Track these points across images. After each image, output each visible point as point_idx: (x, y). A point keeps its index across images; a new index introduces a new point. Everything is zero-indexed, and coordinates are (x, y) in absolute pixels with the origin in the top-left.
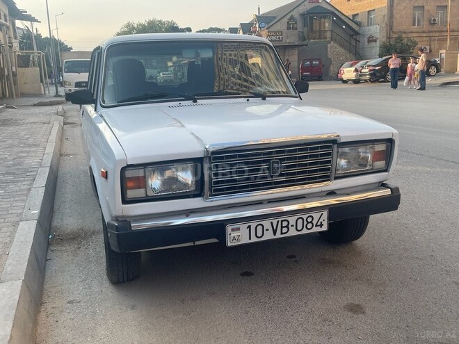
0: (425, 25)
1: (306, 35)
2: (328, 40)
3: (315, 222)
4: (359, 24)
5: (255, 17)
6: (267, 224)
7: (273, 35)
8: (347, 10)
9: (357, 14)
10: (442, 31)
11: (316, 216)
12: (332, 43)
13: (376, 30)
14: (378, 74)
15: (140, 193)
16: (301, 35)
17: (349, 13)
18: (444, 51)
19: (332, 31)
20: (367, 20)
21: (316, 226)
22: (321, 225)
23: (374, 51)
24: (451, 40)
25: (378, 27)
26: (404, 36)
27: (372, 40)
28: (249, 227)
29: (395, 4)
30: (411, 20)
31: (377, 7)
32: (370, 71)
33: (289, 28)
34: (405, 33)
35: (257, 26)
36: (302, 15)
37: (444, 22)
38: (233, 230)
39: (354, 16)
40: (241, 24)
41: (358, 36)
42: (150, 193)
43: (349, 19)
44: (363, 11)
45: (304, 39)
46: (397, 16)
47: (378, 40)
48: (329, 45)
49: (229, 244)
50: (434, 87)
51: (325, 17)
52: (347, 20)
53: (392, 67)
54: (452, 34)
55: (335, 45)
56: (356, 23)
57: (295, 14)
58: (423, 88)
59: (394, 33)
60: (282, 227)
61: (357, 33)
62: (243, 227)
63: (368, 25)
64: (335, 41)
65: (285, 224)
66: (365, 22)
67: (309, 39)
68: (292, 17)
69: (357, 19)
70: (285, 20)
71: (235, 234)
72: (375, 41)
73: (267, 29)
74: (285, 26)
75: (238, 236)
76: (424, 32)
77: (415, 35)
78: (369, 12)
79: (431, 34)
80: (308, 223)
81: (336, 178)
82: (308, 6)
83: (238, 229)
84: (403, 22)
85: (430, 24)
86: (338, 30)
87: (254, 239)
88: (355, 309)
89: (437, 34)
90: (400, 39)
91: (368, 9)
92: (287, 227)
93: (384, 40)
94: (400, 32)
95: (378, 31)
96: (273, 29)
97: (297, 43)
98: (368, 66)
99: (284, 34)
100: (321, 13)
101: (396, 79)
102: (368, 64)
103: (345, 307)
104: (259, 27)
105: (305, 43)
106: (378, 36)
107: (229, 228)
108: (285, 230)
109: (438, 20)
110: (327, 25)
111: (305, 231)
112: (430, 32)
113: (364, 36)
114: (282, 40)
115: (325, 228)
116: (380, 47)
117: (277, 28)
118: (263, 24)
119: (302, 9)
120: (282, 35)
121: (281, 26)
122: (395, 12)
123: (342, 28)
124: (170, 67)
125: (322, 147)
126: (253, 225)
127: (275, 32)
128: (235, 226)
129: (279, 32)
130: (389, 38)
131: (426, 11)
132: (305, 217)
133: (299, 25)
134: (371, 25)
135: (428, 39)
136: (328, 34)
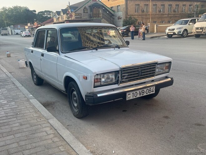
0: (140, 13)
1: (92, 15)
2: (101, 18)
3: (151, 91)
4: (114, 11)
5: (67, 6)
6: (138, 92)
7: (77, 15)
8: (109, 5)
9: (113, 7)
10: (147, 15)
11: (152, 88)
12: (103, 19)
13: (121, 14)
14: (125, 33)
15: (98, 84)
16: (90, 15)
17: (109, 6)
18: (149, 24)
19: (103, 14)
20: (117, 10)
21: (152, 92)
22: (153, 91)
23: (120, 23)
24: (152, 18)
25: (122, 13)
26: (132, 17)
27: (119, 18)
28: (133, 93)
29: (128, 3)
30: (135, 10)
31: (121, 4)
32: (122, 32)
33: (84, 12)
34: (132, 15)
35: (70, 11)
36: (90, 6)
37: (147, 12)
38: (128, 95)
39: (112, 7)
40: (62, 10)
41: (114, 16)
42: (102, 84)
43: (110, 9)
44: (115, 5)
45: (91, 17)
46: (129, 8)
47: (122, 19)
48: (102, 20)
49: (127, 100)
50: (148, 39)
51: (99, 8)
52: (109, 9)
53: (131, 30)
54: (152, 16)
55: (105, 20)
56: (113, 11)
57: (87, 6)
58: (144, 39)
59: (128, 15)
60: (142, 93)
61: (113, 15)
62: (131, 93)
63: (118, 12)
64: (105, 19)
65: (143, 91)
66: (116, 10)
67: (93, 17)
68: (85, 7)
69: (113, 9)
70: (82, 8)
71: (129, 96)
72: (121, 19)
73: (75, 12)
74: (82, 12)
75: (130, 97)
76: (140, 15)
77: (136, 16)
78: (117, 6)
79: (142, 16)
80: (150, 91)
81: (156, 75)
82: (92, 3)
83: (130, 94)
84: (132, 11)
85: (142, 12)
86: (105, 14)
87: (134, 97)
88: (166, 117)
89: (145, 16)
90: (131, 18)
91: (117, 5)
92: (144, 92)
93: (124, 18)
94: (131, 15)
95: (122, 14)
96: (77, 12)
97: (88, 19)
98: (121, 30)
99: (82, 15)
100: (98, 6)
101: (133, 35)
102: (120, 29)
103: (163, 117)
104: (71, 11)
105: (92, 19)
106: (122, 17)
107: (127, 94)
108: (143, 94)
109: (145, 10)
110: (101, 11)
111: (149, 94)
112: (142, 15)
113: (116, 16)
114: (81, 18)
115: (154, 92)
116: (123, 21)
117: (79, 12)
118: (73, 10)
119: (90, 4)
120: (81, 15)
121: (81, 11)
122: (128, 7)
123: (107, 13)
124: (27, 29)
125: (153, 65)
126: (134, 92)
127: (78, 14)
128: (129, 93)
129: (80, 14)
130: (126, 17)
131: (140, 7)
132: (149, 89)
133: (89, 11)
134: (119, 12)
135: (141, 18)
136: (101, 15)
